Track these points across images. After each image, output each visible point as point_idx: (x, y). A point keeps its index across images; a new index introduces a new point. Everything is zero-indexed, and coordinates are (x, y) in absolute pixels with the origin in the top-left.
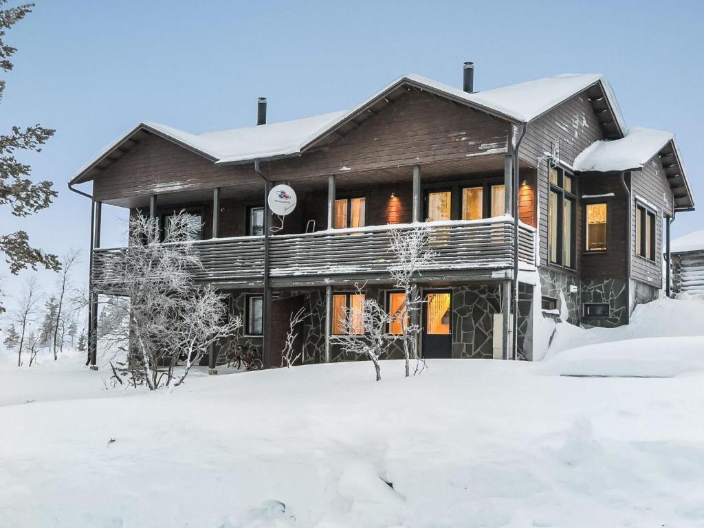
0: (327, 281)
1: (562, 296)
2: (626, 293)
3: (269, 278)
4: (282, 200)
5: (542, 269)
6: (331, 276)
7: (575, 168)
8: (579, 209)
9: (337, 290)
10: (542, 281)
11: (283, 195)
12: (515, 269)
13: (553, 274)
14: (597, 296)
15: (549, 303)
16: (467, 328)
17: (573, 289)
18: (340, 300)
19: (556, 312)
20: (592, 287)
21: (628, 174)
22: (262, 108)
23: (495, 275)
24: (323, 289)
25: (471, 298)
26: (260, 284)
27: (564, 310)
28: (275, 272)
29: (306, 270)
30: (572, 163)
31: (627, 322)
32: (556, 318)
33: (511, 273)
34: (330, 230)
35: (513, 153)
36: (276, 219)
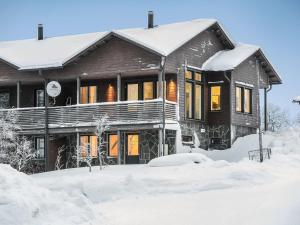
0: (77, 130)
1: (195, 135)
2: (229, 132)
3: (47, 129)
4: (53, 89)
5: (181, 122)
6: (79, 127)
7: (202, 69)
8: (206, 89)
9: (82, 134)
10: (182, 128)
11: (54, 86)
12: (164, 123)
13: (189, 124)
14: (216, 134)
15: (187, 138)
16: (147, 151)
17: (203, 130)
18: (84, 139)
19: (191, 143)
20: (214, 130)
21: (229, 73)
22: (41, 30)
23: (155, 127)
24: (75, 134)
25: (148, 136)
26: (44, 132)
27: (197, 142)
28: (51, 125)
29: (67, 125)
30: (201, 67)
31: (229, 147)
32: (192, 146)
33: (162, 126)
34: (78, 105)
35: (162, 68)
36: (51, 99)
